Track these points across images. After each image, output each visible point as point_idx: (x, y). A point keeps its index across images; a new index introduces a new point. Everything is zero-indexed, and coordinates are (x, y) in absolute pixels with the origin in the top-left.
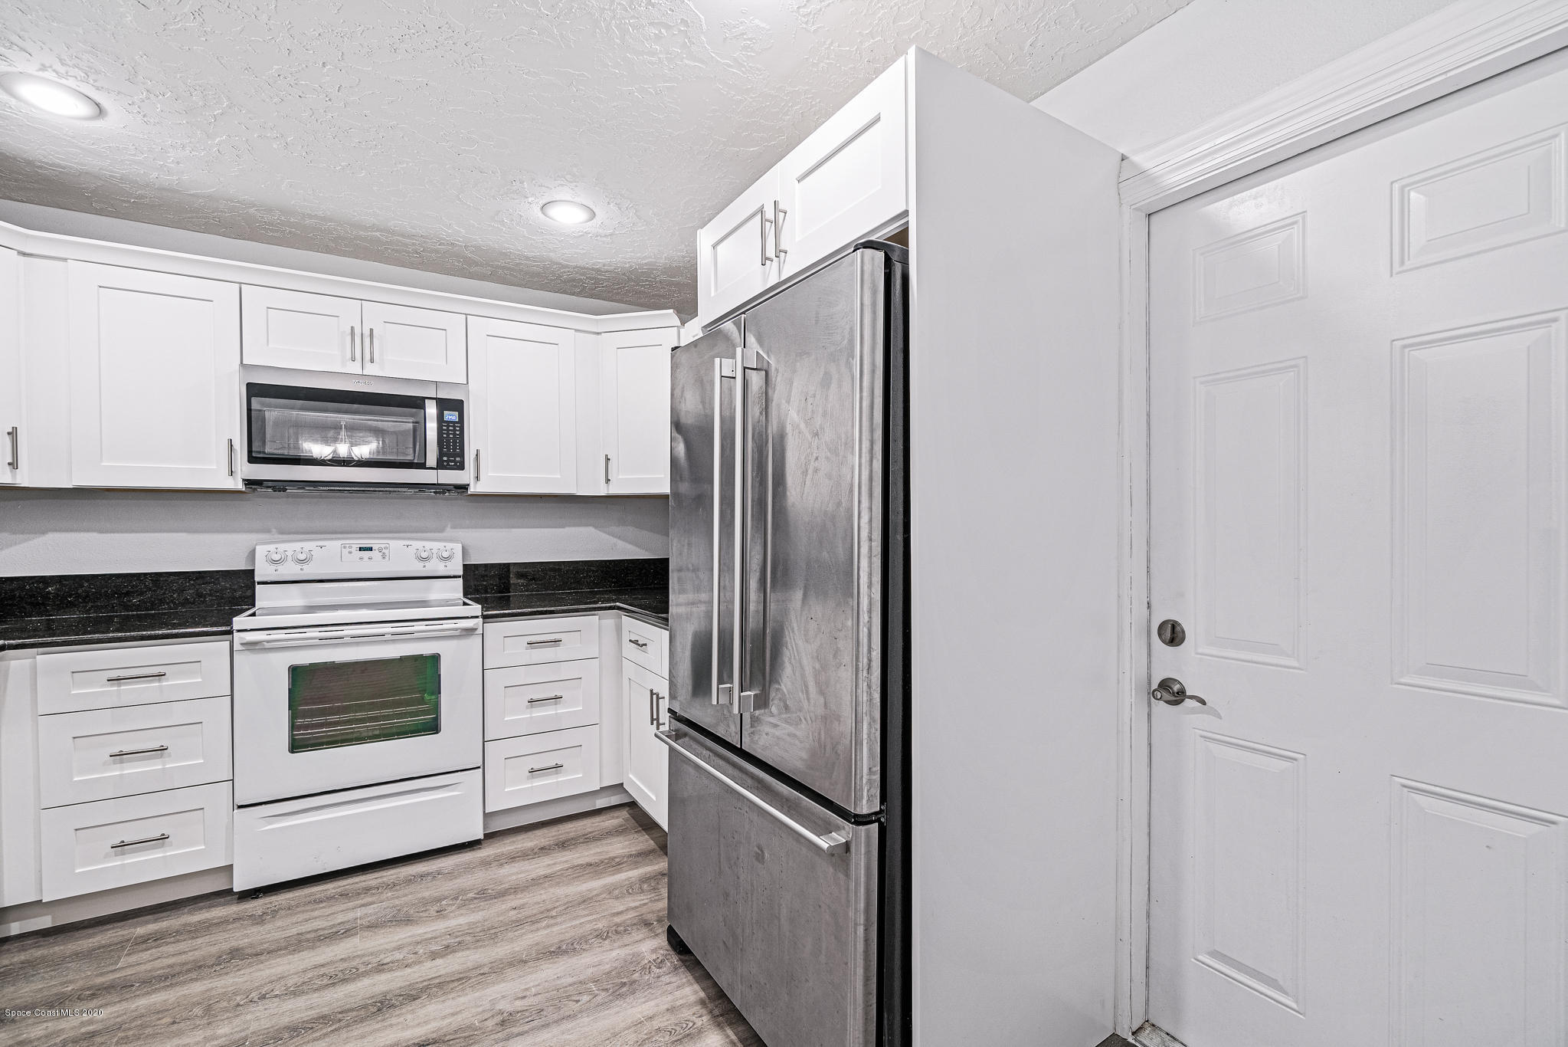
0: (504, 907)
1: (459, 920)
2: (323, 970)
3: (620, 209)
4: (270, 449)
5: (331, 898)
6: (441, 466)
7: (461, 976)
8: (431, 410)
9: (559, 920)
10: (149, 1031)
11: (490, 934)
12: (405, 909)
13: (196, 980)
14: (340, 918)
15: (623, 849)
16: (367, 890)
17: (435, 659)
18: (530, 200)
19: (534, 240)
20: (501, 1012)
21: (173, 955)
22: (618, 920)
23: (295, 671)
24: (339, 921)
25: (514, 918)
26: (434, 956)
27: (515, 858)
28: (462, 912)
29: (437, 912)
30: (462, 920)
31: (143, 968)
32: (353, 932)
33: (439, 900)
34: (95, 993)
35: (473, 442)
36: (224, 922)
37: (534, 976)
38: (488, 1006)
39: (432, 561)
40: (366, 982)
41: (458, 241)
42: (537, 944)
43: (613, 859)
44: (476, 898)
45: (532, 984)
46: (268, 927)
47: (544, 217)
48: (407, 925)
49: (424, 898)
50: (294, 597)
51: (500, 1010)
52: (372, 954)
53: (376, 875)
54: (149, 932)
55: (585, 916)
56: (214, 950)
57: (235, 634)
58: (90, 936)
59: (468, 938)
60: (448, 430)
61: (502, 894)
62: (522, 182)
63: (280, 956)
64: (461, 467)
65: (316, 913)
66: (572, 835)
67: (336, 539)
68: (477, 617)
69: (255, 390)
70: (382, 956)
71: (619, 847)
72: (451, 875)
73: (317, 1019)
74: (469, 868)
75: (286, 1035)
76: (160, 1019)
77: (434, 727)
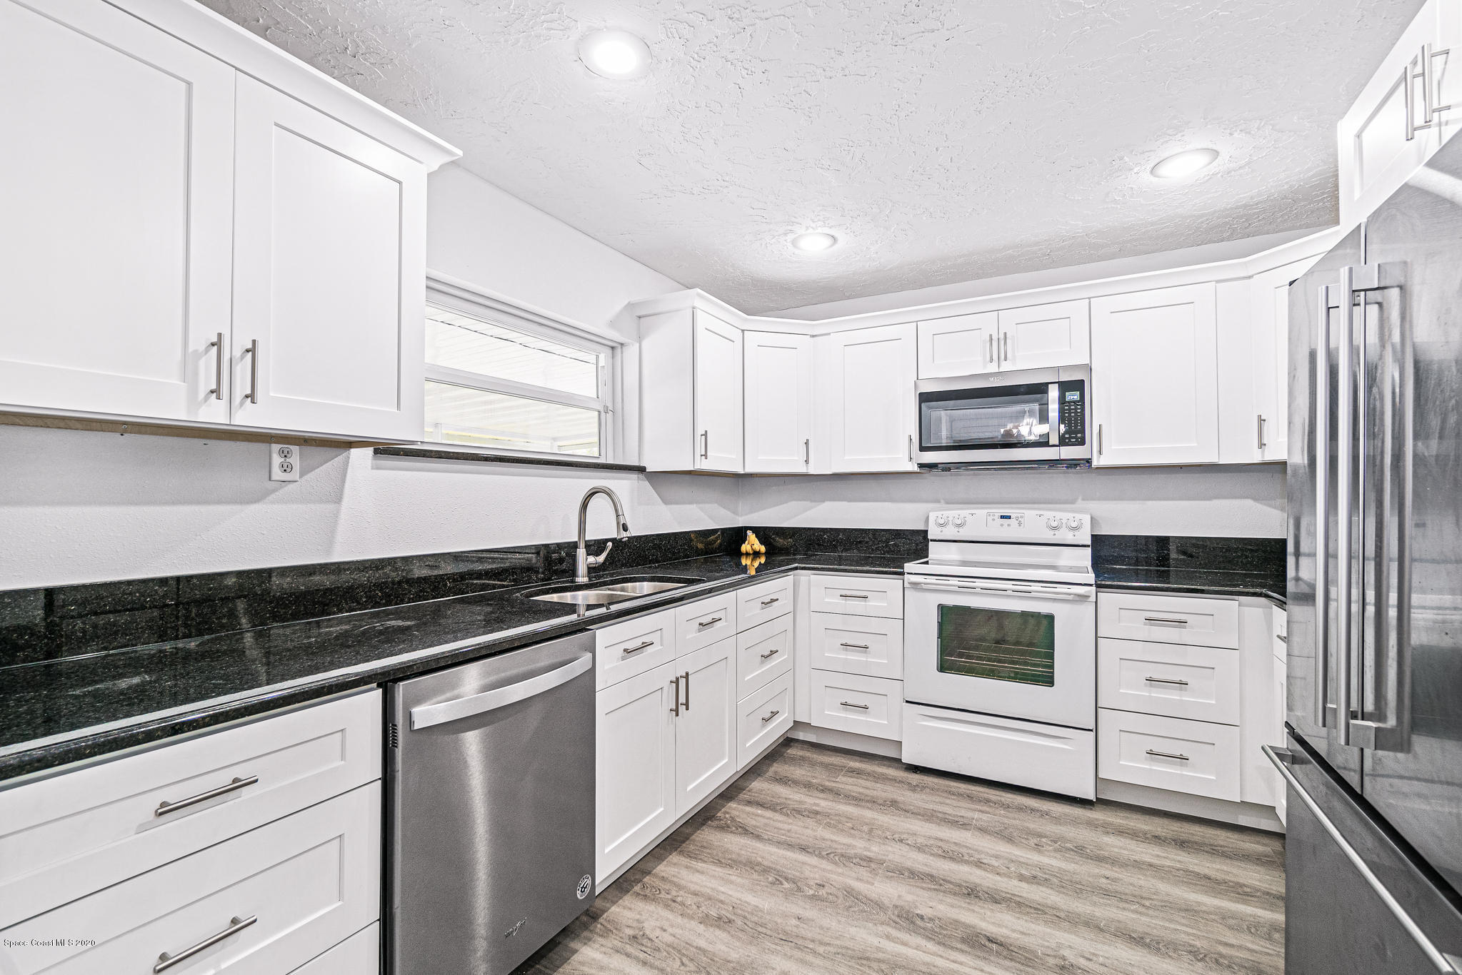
0: (1097, 871)
1: (1052, 861)
2: (940, 844)
3: (1249, 133)
4: (933, 443)
5: (960, 795)
6: (1064, 442)
7: (1039, 907)
8: (1054, 393)
9: (1151, 912)
10: (840, 826)
11: (1076, 888)
12: (1011, 830)
13: (870, 809)
14: (963, 813)
15: (1260, 881)
16: (987, 801)
17: (1050, 618)
18: (1135, 170)
19: (1154, 204)
20: (1064, 958)
21: (863, 787)
22: (1222, 949)
23: (942, 609)
24: (961, 814)
25: (1103, 886)
26: (1022, 878)
27: (1123, 832)
28: (1056, 855)
29: (1036, 845)
30: (1055, 863)
31: (847, 787)
32: (968, 827)
33: (1040, 836)
34: (824, 790)
35: (1095, 418)
36: (894, 780)
37: (1106, 948)
38: (1054, 946)
39: (1061, 530)
40: (965, 869)
41: (1078, 232)
42: (1119, 922)
43: (1242, 885)
44: (1073, 850)
45: (1101, 953)
46: (917, 796)
47: (1157, 179)
48: (1008, 842)
49: (1027, 828)
50: (953, 552)
51: (1064, 956)
52: (976, 850)
53: (998, 793)
54: (855, 767)
55: (1184, 925)
56: (884, 795)
57: (906, 575)
58: (830, 756)
59: (1055, 880)
60: (1070, 409)
61: (1100, 859)
62: (1121, 158)
63: (918, 819)
64: (1083, 443)
65: (948, 801)
66: (1196, 838)
67: (982, 508)
68: (1091, 585)
69: (925, 398)
70: (983, 856)
71: (1254, 877)
72: (1057, 820)
73: (928, 875)
74: (1075, 822)
75: (906, 874)
76: (847, 822)
77: (1047, 680)
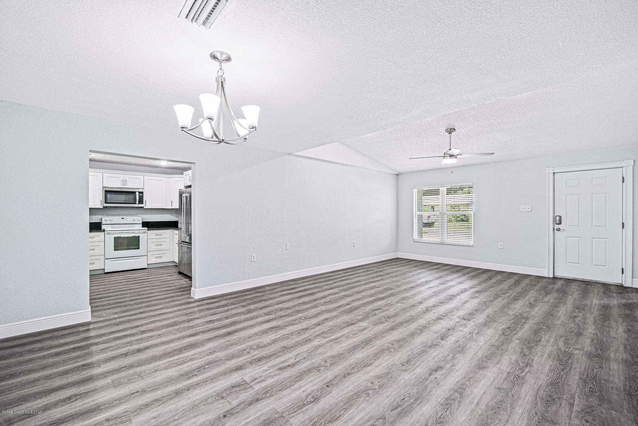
4: (108, 201)
6: (139, 203)
8: (137, 193)
23: (115, 238)
35: (145, 199)
39: (136, 221)
57: (105, 231)
60: (140, 197)
64: (143, 203)
67: (117, 216)
69: (106, 191)
77: (138, 248)
